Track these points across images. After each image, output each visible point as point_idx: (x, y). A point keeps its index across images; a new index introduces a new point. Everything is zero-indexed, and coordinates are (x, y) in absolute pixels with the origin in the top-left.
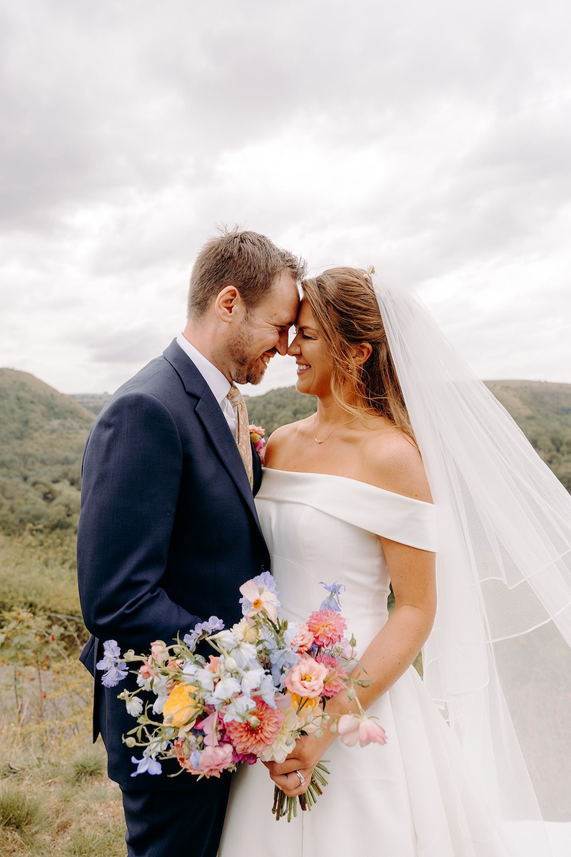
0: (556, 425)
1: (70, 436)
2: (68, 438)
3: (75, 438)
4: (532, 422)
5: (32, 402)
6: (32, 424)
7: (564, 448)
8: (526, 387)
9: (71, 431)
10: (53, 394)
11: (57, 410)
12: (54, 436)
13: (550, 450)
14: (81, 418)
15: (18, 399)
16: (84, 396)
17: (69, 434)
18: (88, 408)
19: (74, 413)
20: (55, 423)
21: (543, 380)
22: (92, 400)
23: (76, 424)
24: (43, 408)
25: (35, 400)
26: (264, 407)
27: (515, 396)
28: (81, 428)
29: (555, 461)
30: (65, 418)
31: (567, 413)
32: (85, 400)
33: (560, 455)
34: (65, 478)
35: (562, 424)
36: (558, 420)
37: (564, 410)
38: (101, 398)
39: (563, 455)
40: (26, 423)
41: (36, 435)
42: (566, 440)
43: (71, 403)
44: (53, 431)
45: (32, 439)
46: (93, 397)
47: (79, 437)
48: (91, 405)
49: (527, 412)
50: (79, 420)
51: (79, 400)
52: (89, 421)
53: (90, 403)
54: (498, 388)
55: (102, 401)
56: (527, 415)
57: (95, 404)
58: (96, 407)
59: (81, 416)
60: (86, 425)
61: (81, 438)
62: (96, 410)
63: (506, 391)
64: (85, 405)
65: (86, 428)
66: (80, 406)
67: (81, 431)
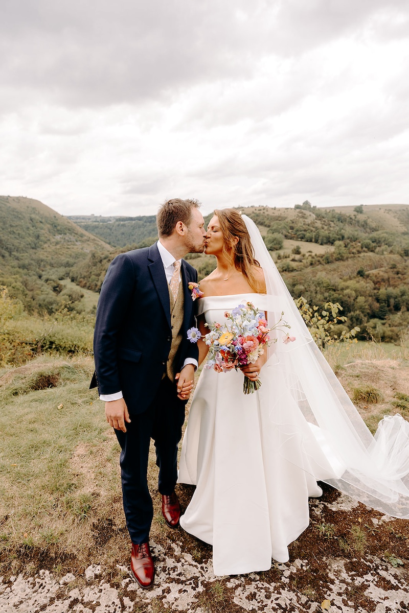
1: (69, 247)
2: (68, 248)
3: (73, 248)
4: (406, 236)
5: (41, 222)
6: (42, 238)
8: (404, 210)
9: (69, 243)
10: (56, 216)
11: (59, 228)
12: (58, 247)
14: (77, 234)
15: (31, 220)
16: (77, 218)
17: (68, 245)
18: (80, 226)
19: (71, 230)
20: (58, 237)
22: (83, 221)
23: (73, 238)
24: (49, 226)
25: (43, 221)
27: (394, 217)
28: (77, 241)
30: (65, 234)
32: (79, 220)
34: (67, 276)
38: (89, 219)
40: (38, 237)
41: (46, 245)
43: (68, 222)
44: (57, 243)
45: (43, 249)
46: (84, 218)
47: (75, 247)
48: (83, 224)
49: (404, 229)
50: (75, 235)
51: (74, 221)
52: (82, 236)
53: (82, 222)
54: (382, 211)
55: (90, 221)
56: (403, 231)
57: (85, 223)
58: (86, 225)
59: (76, 232)
60: (80, 238)
61: (77, 248)
62: (86, 228)
63: (388, 213)
64: (79, 224)
65: (80, 241)
66: (75, 225)
67: (77, 243)
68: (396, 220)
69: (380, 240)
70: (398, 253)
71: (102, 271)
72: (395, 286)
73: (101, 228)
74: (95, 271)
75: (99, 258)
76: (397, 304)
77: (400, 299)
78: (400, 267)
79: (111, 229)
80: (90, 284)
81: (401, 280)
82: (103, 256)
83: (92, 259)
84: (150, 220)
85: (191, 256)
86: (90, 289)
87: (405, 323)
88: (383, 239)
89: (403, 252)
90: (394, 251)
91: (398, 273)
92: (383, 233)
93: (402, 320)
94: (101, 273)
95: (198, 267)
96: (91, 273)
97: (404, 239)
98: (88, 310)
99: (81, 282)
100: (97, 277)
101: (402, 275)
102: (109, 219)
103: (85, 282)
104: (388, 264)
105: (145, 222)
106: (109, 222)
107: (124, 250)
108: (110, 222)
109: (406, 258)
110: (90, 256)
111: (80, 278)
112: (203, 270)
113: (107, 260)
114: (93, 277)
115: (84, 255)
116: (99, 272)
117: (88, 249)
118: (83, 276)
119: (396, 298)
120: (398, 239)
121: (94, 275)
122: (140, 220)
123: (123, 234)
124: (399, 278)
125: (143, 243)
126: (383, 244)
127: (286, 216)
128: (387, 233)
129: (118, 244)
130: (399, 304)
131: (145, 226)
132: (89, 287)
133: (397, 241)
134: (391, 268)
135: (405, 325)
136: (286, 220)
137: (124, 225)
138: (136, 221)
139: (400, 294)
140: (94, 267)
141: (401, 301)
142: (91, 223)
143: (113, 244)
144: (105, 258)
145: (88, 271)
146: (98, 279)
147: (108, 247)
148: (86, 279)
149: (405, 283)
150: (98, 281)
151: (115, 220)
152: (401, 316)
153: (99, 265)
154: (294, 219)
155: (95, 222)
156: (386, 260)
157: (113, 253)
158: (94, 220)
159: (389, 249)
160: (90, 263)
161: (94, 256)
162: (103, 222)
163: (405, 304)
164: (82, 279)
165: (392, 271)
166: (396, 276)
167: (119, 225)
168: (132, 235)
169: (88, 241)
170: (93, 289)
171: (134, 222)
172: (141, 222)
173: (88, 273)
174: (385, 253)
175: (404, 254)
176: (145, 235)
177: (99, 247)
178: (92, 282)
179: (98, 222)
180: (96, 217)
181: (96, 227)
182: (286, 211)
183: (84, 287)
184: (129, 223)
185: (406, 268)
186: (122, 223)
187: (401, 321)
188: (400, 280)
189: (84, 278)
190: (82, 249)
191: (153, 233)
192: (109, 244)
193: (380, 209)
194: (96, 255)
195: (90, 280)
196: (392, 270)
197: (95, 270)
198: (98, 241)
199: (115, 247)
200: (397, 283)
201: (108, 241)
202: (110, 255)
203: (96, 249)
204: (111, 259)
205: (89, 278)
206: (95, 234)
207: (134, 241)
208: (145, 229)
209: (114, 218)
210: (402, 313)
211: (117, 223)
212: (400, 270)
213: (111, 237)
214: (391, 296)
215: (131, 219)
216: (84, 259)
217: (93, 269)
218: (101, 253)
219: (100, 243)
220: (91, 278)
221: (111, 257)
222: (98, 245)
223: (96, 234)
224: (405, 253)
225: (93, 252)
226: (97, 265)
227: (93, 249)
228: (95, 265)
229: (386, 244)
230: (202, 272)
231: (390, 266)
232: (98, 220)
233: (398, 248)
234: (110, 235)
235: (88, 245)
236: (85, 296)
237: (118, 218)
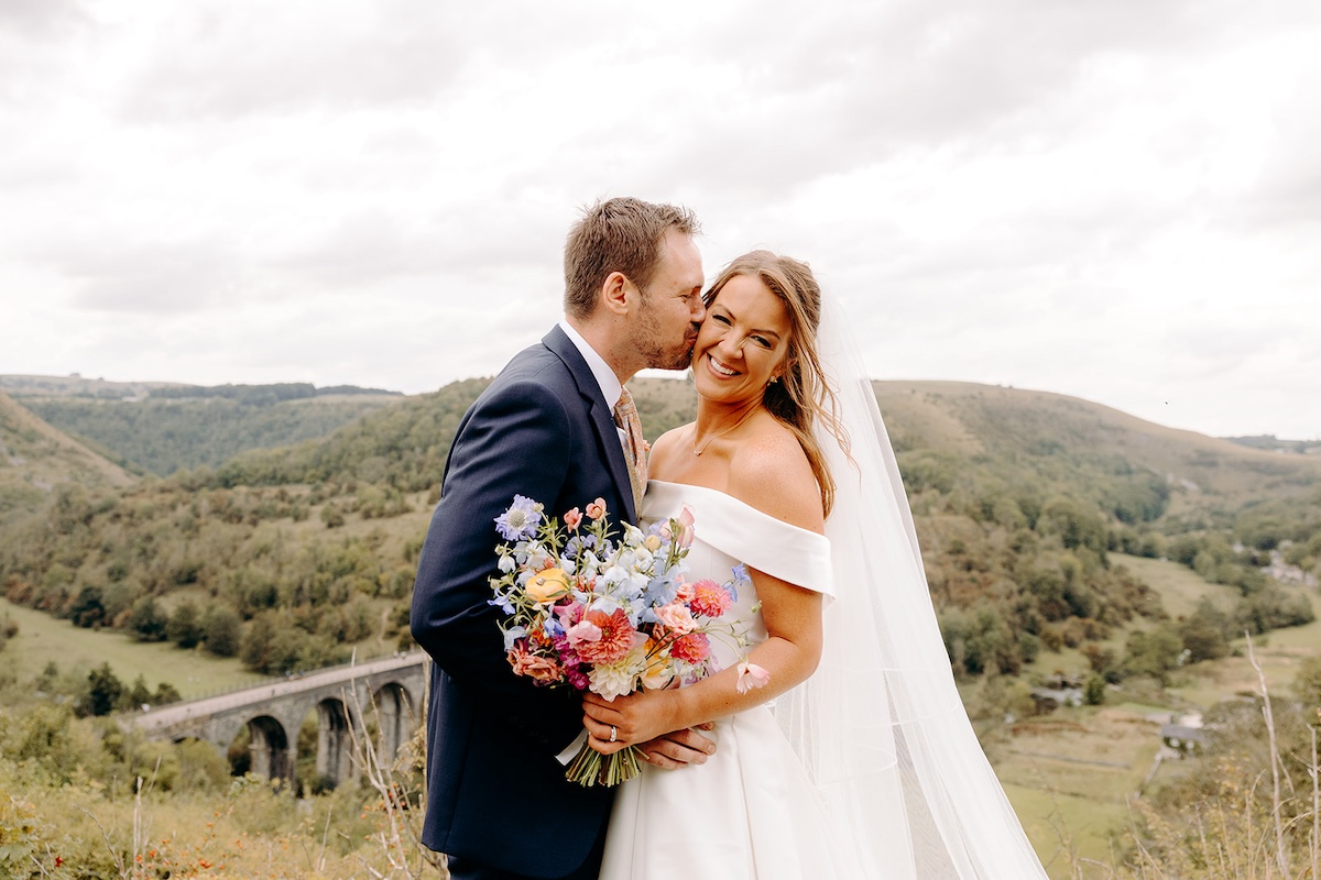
0: (1029, 475)
4: (983, 468)
7: (1043, 522)
8: (973, 397)
13: (1016, 526)
14: (14, 431)
16: (22, 381)
18: (30, 408)
21: (1005, 384)
22: (41, 391)
26: (437, 419)
27: (951, 414)
28: (12, 454)
29: (1025, 546)
31: (1051, 453)
32: (26, 390)
33: (1035, 536)
35: (1040, 472)
36: (1033, 464)
37: (1043, 446)
38: (62, 387)
39: (1042, 535)
42: (1047, 505)
46: (44, 383)
47: (4, 472)
48: (39, 401)
49: (975, 447)
50: (10, 435)
51: (12, 391)
52: (32, 437)
53: (36, 396)
54: (919, 396)
55: (64, 393)
56: (975, 453)
57: (48, 400)
58: (49, 405)
59: (13, 425)
60: (25, 446)
61: (12, 476)
62: (50, 413)
63: (934, 403)
64: (24, 400)
65: (24, 453)
66: (13, 402)
67: (12, 460)
68: (955, 422)
69: (918, 474)
70: (967, 511)
71: (89, 551)
72: (964, 605)
73: (99, 416)
74: (67, 549)
75: (84, 508)
76: (973, 655)
77: (978, 639)
78: (973, 551)
79: (131, 421)
80: (43, 591)
81: (980, 586)
82: (97, 503)
83: (57, 510)
84: (259, 396)
85: (382, 508)
86: (42, 609)
87: (998, 710)
88: (926, 473)
89: (978, 510)
90: (955, 506)
91: (969, 567)
92: (924, 456)
93: (990, 700)
94: (85, 555)
95: (404, 541)
96: (50, 555)
97: (980, 474)
98: (26, 678)
99: (11, 585)
100: (71, 570)
101: (982, 571)
102: (129, 389)
103: (25, 585)
104: (942, 542)
105: (246, 402)
106: (127, 399)
107: (168, 487)
108: (132, 400)
109: (988, 525)
110: (53, 500)
111: (11, 572)
112: (417, 551)
113: (110, 514)
114: (57, 568)
115: (31, 499)
116: (79, 553)
117: (48, 480)
118: (21, 566)
119: (968, 637)
120: (964, 474)
121: (60, 562)
122: (227, 396)
123: (170, 435)
124: (973, 580)
125: (234, 466)
126: (926, 486)
127: (662, 400)
128: (934, 456)
129: (150, 467)
130: (979, 654)
131: (244, 414)
132: (39, 601)
133: (962, 479)
134: (951, 553)
135: (997, 716)
136: (665, 412)
137: (174, 410)
138: (216, 398)
139: (979, 627)
140: (65, 538)
141: (982, 645)
142: (67, 400)
143: (133, 465)
144: (104, 510)
145: (42, 550)
146: (74, 575)
147: (117, 475)
148: (30, 574)
149: (990, 596)
150: (71, 582)
151: (146, 394)
152: (986, 691)
153: (80, 531)
154: (686, 411)
155: (81, 395)
156: (937, 531)
157: (132, 495)
158: (79, 389)
159: (944, 500)
160: (51, 526)
161: (65, 502)
162: (107, 398)
163: (993, 654)
164: (16, 577)
165: (955, 562)
166: (965, 575)
167: (158, 409)
168: (201, 441)
169: (52, 453)
170: (53, 607)
171: (207, 401)
172: (230, 403)
173: (40, 557)
174: (933, 510)
175: (982, 516)
176: (241, 443)
177: (88, 475)
178: (51, 585)
179: (91, 396)
180: (87, 381)
181: (84, 412)
182: (663, 386)
183: (21, 600)
184: (194, 403)
185: (989, 552)
186: (169, 402)
187: (987, 705)
188: (974, 586)
189: (24, 572)
190: (28, 479)
191: (267, 435)
192: (123, 464)
193: (914, 391)
194: (74, 499)
195: (46, 578)
196: (953, 558)
197: (65, 546)
198: (87, 456)
199: (140, 474)
200: (968, 596)
201: (118, 456)
202: (121, 501)
203: (75, 478)
204: (122, 512)
205: (44, 570)
206: (77, 435)
207: (204, 459)
208: (244, 422)
209: (145, 385)
210: (990, 679)
211: (154, 402)
212: (976, 559)
213: (129, 445)
214: (956, 633)
215: (200, 392)
216: (31, 511)
217: (60, 543)
218: (91, 493)
219: (90, 463)
220: (51, 571)
221: (124, 506)
222: (82, 466)
223: (82, 433)
224: (984, 511)
225: (66, 489)
226: (76, 531)
227: (66, 479)
228: (66, 529)
229: (935, 486)
230: (414, 557)
231: (948, 547)
232: (94, 390)
233: (964, 498)
234: (127, 438)
235: (51, 466)
236: (23, 630)
237: (157, 387)
